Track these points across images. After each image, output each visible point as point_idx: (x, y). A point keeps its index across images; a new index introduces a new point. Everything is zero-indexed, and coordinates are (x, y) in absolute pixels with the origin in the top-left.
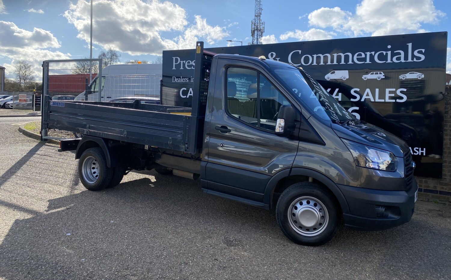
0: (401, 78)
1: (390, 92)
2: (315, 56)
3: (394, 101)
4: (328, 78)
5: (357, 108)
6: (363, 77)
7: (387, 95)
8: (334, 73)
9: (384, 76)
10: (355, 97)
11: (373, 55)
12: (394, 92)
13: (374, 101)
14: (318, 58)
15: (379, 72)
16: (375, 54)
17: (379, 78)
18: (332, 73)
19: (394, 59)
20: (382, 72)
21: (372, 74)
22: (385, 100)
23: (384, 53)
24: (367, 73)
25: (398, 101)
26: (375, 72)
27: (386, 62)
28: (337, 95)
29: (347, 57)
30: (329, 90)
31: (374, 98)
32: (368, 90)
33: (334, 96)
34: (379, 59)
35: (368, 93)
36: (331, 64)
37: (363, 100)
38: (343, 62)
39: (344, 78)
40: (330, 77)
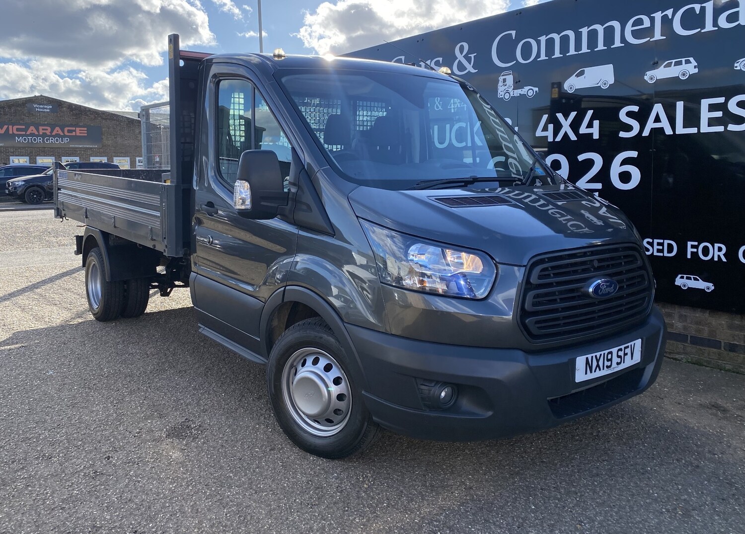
0: (738, 68)
1: (712, 108)
2: (543, 39)
3: (721, 129)
4: (571, 88)
5: (634, 154)
6: (646, 78)
7: (705, 115)
8: (582, 73)
9: (695, 67)
10: (629, 128)
11: (670, 18)
12: (723, 107)
13: (672, 133)
14: (550, 43)
15: (683, 60)
16: (674, 14)
17: (684, 75)
18: (577, 76)
19: (723, 23)
20: (691, 59)
21: (669, 65)
22: (699, 130)
23: (697, 7)
24: (655, 65)
25: (732, 127)
26: (674, 61)
27: (702, 31)
28: (590, 125)
29: (609, 32)
30: (573, 114)
31: (673, 127)
32: (658, 108)
33: (583, 130)
34: (684, 26)
35: (657, 115)
36: (577, 53)
37: (646, 133)
38: (601, 46)
39: (605, 84)
40: (573, 84)
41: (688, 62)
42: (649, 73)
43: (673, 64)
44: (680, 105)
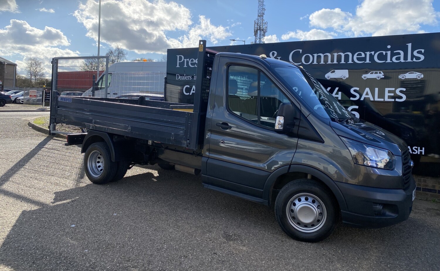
0: (400, 78)
1: (390, 92)
2: (316, 55)
3: (393, 100)
4: (328, 77)
5: (357, 107)
6: (362, 77)
7: (387, 94)
8: (334, 72)
9: (383, 75)
10: (355, 96)
11: (373, 55)
12: (394, 92)
13: (373, 100)
14: (319, 57)
15: (378, 72)
16: (375, 54)
17: (378, 78)
18: (332, 72)
19: (394, 59)
20: (382, 72)
21: (372, 73)
22: (384, 100)
23: (384, 53)
24: (367, 73)
25: (397, 100)
26: (374, 72)
27: (386, 62)
28: (337, 94)
29: (347, 57)
30: (329, 89)
31: (374, 97)
32: (367, 90)
33: (334, 95)
34: (379, 59)
35: (367, 92)
36: (332, 63)
37: (362, 99)
38: (343, 62)
39: (344, 77)
40: (330, 76)
41: (380, 73)
42: (364, 75)
43: (374, 73)
44: (377, 90)
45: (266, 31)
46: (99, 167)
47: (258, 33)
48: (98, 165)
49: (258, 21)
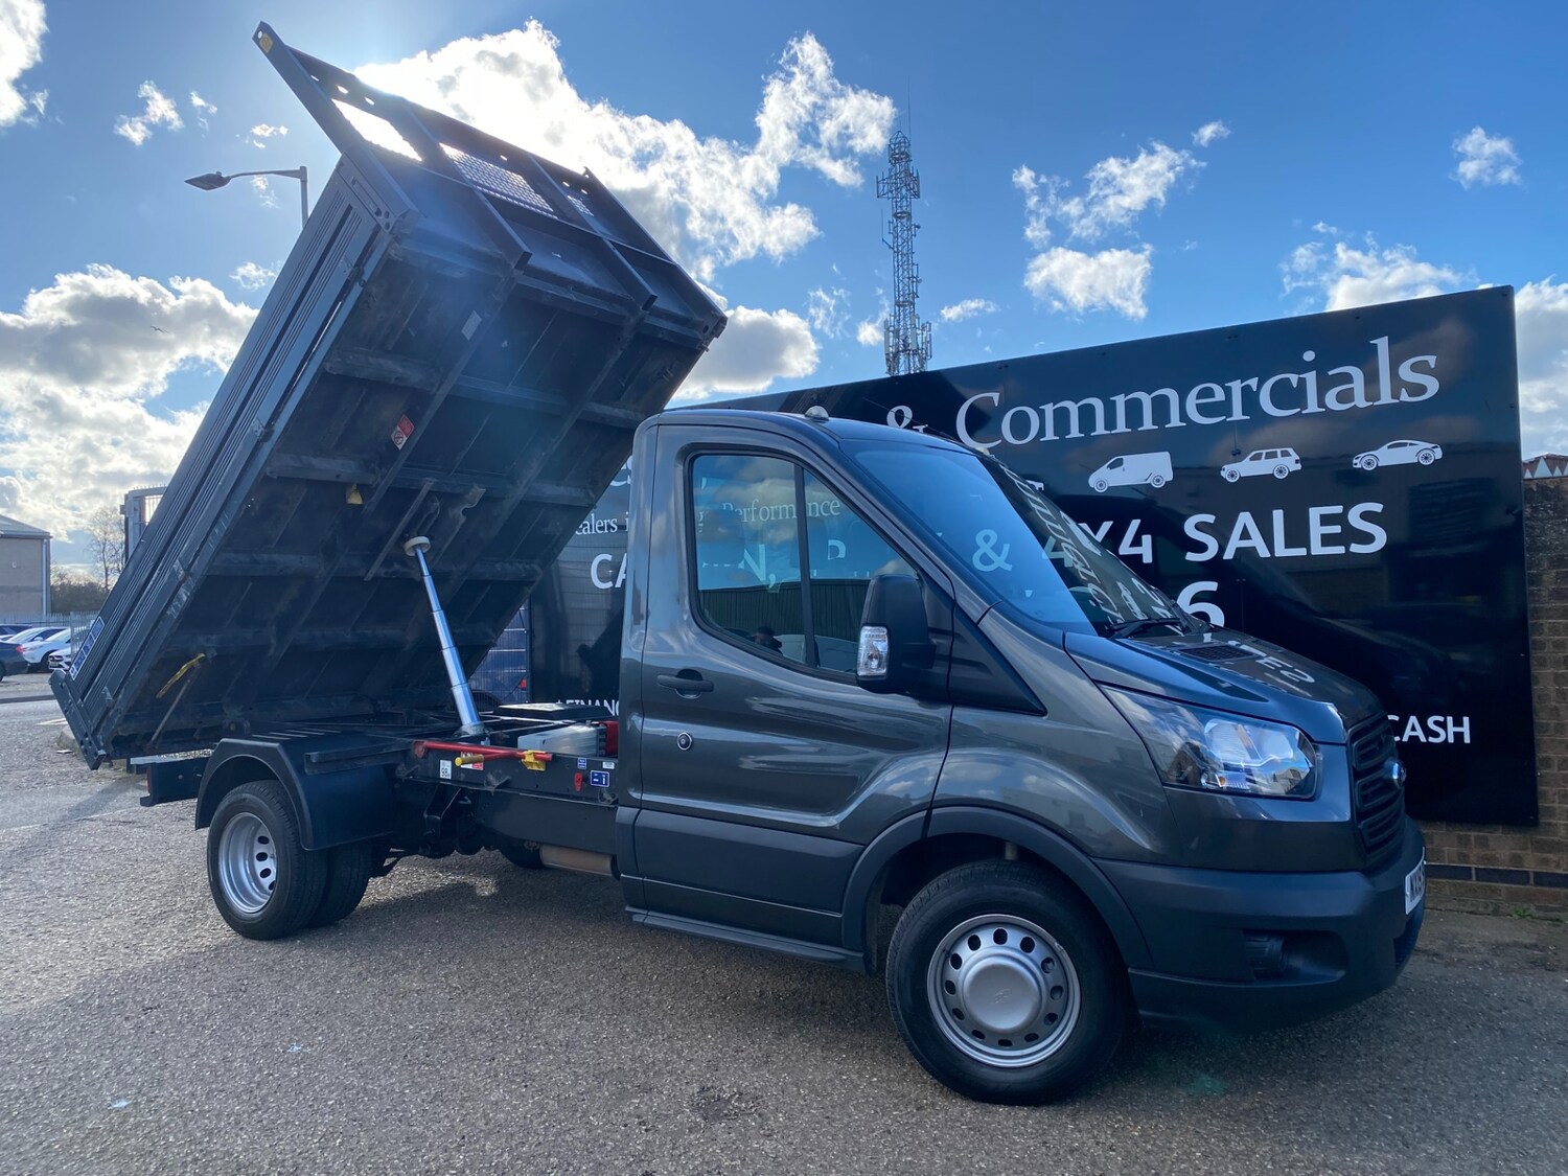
0: (1359, 466)
1: (1326, 520)
2: (1049, 408)
3: (1340, 550)
4: (1101, 485)
5: (1212, 586)
6: (1223, 474)
7: (1316, 531)
8: (1119, 463)
9: (1297, 462)
10: (1201, 548)
11: (1255, 390)
12: (1341, 519)
13: (1269, 555)
14: (1061, 415)
15: (1279, 451)
16: (1259, 386)
17: (1281, 472)
18: (1112, 467)
19: (1331, 400)
20: (1290, 450)
21: (1257, 457)
22: (1309, 550)
23: (1294, 379)
24: (1237, 455)
25: (1355, 548)
26: (1264, 452)
27: (1304, 412)
28: (1136, 542)
29: (1161, 406)
30: (1106, 526)
31: (1270, 545)
32: (1245, 519)
33: (1125, 548)
34: (1276, 403)
35: (1245, 527)
36: (1108, 432)
37: (1229, 555)
38: (1148, 424)
39: (1158, 481)
40: (1103, 479)
41: (1285, 454)
42: (1228, 468)
43: (1263, 456)
44: (1278, 516)
45: (926, 353)
46: (266, 873)
47: (899, 362)
48: (260, 866)
49: (899, 321)
